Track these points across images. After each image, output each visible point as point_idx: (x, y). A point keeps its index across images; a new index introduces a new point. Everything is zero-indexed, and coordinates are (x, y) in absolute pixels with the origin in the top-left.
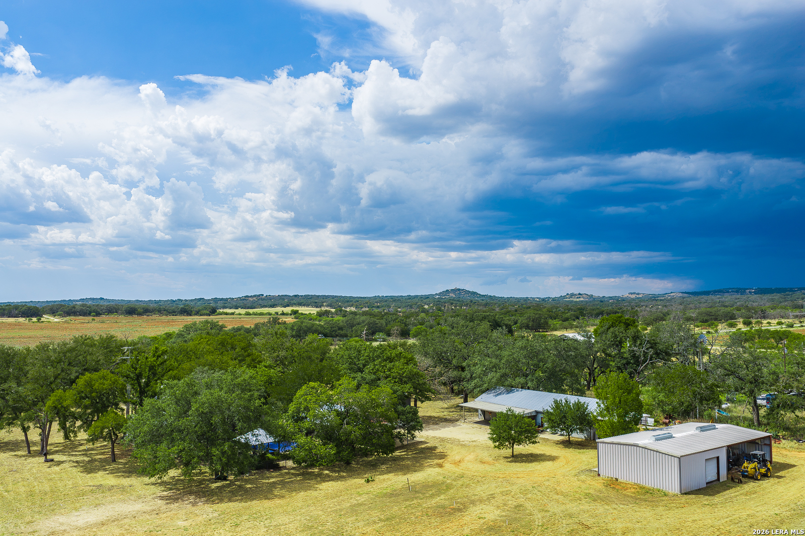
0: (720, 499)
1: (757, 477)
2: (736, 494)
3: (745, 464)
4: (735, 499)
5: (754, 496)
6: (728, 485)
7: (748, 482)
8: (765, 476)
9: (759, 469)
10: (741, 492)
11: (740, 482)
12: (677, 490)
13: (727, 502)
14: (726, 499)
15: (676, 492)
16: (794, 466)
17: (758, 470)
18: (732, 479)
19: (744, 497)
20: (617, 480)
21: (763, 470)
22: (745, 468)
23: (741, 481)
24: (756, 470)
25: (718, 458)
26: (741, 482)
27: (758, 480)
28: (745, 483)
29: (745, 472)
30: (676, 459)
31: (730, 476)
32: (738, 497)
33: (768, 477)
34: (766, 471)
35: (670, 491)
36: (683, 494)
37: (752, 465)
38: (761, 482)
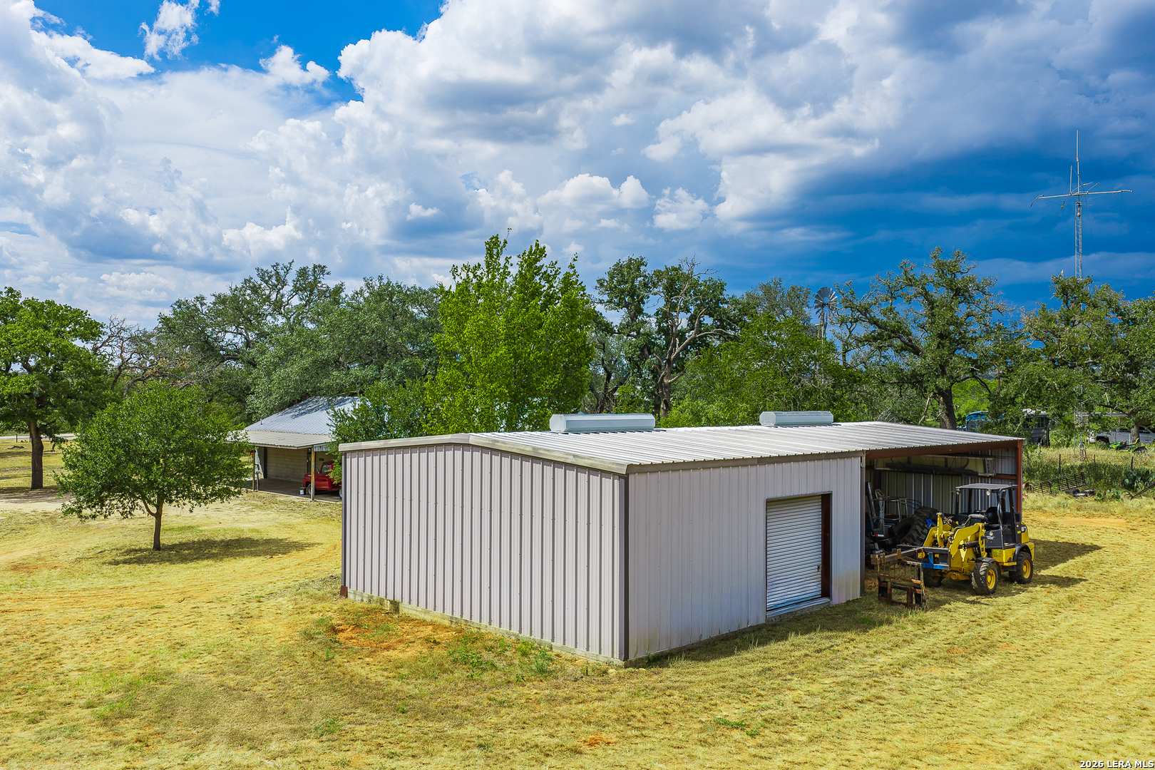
0: (815, 688)
1: (982, 581)
2: (902, 654)
3: (938, 531)
4: (894, 682)
5: (986, 663)
6: (866, 614)
7: (943, 603)
8: (1012, 578)
9: (989, 551)
10: (922, 645)
11: (916, 601)
12: (605, 649)
13: (852, 699)
14: (847, 687)
15: (607, 653)
16: (1094, 548)
17: (984, 554)
18: (884, 592)
19: (937, 672)
20: (396, 605)
21: (1004, 556)
22: (935, 543)
23: (918, 596)
24: (978, 555)
25: (826, 499)
26: (920, 600)
27: (987, 593)
28: (937, 605)
29: (935, 560)
30: (607, 482)
31: (874, 584)
32: (907, 672)
33: (1022, 581)
34: (1016, 558)
35: (581, 650)
36: (637, 664)
37: (964, 534)
38: (1001, 600)
